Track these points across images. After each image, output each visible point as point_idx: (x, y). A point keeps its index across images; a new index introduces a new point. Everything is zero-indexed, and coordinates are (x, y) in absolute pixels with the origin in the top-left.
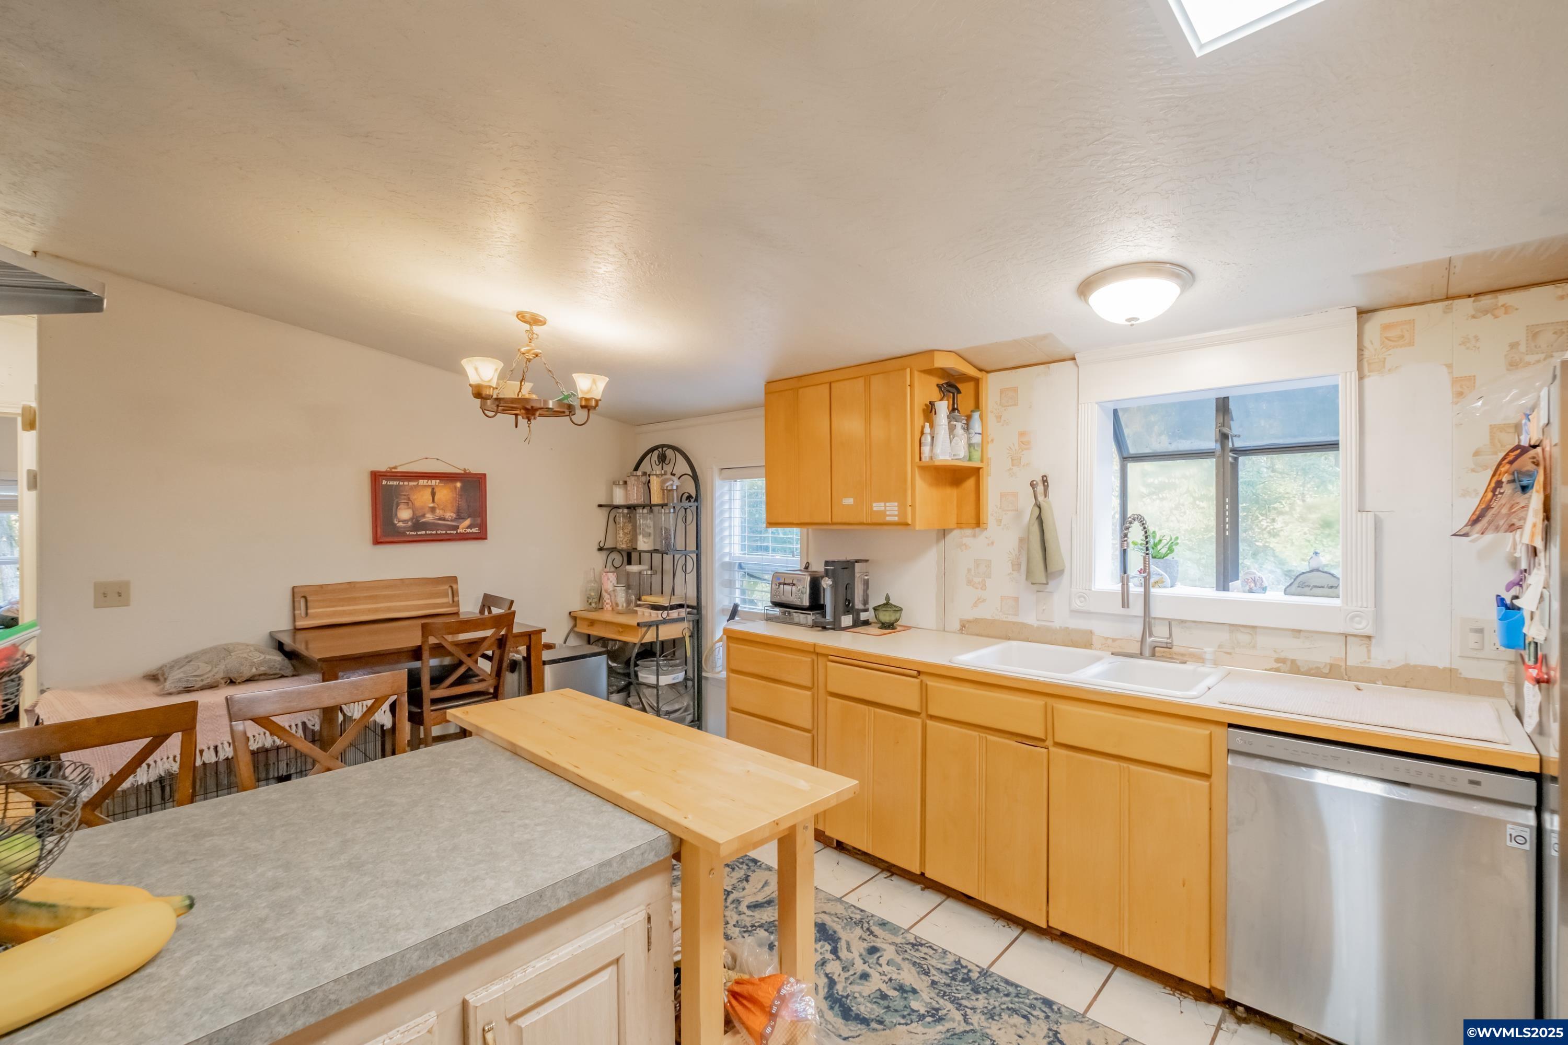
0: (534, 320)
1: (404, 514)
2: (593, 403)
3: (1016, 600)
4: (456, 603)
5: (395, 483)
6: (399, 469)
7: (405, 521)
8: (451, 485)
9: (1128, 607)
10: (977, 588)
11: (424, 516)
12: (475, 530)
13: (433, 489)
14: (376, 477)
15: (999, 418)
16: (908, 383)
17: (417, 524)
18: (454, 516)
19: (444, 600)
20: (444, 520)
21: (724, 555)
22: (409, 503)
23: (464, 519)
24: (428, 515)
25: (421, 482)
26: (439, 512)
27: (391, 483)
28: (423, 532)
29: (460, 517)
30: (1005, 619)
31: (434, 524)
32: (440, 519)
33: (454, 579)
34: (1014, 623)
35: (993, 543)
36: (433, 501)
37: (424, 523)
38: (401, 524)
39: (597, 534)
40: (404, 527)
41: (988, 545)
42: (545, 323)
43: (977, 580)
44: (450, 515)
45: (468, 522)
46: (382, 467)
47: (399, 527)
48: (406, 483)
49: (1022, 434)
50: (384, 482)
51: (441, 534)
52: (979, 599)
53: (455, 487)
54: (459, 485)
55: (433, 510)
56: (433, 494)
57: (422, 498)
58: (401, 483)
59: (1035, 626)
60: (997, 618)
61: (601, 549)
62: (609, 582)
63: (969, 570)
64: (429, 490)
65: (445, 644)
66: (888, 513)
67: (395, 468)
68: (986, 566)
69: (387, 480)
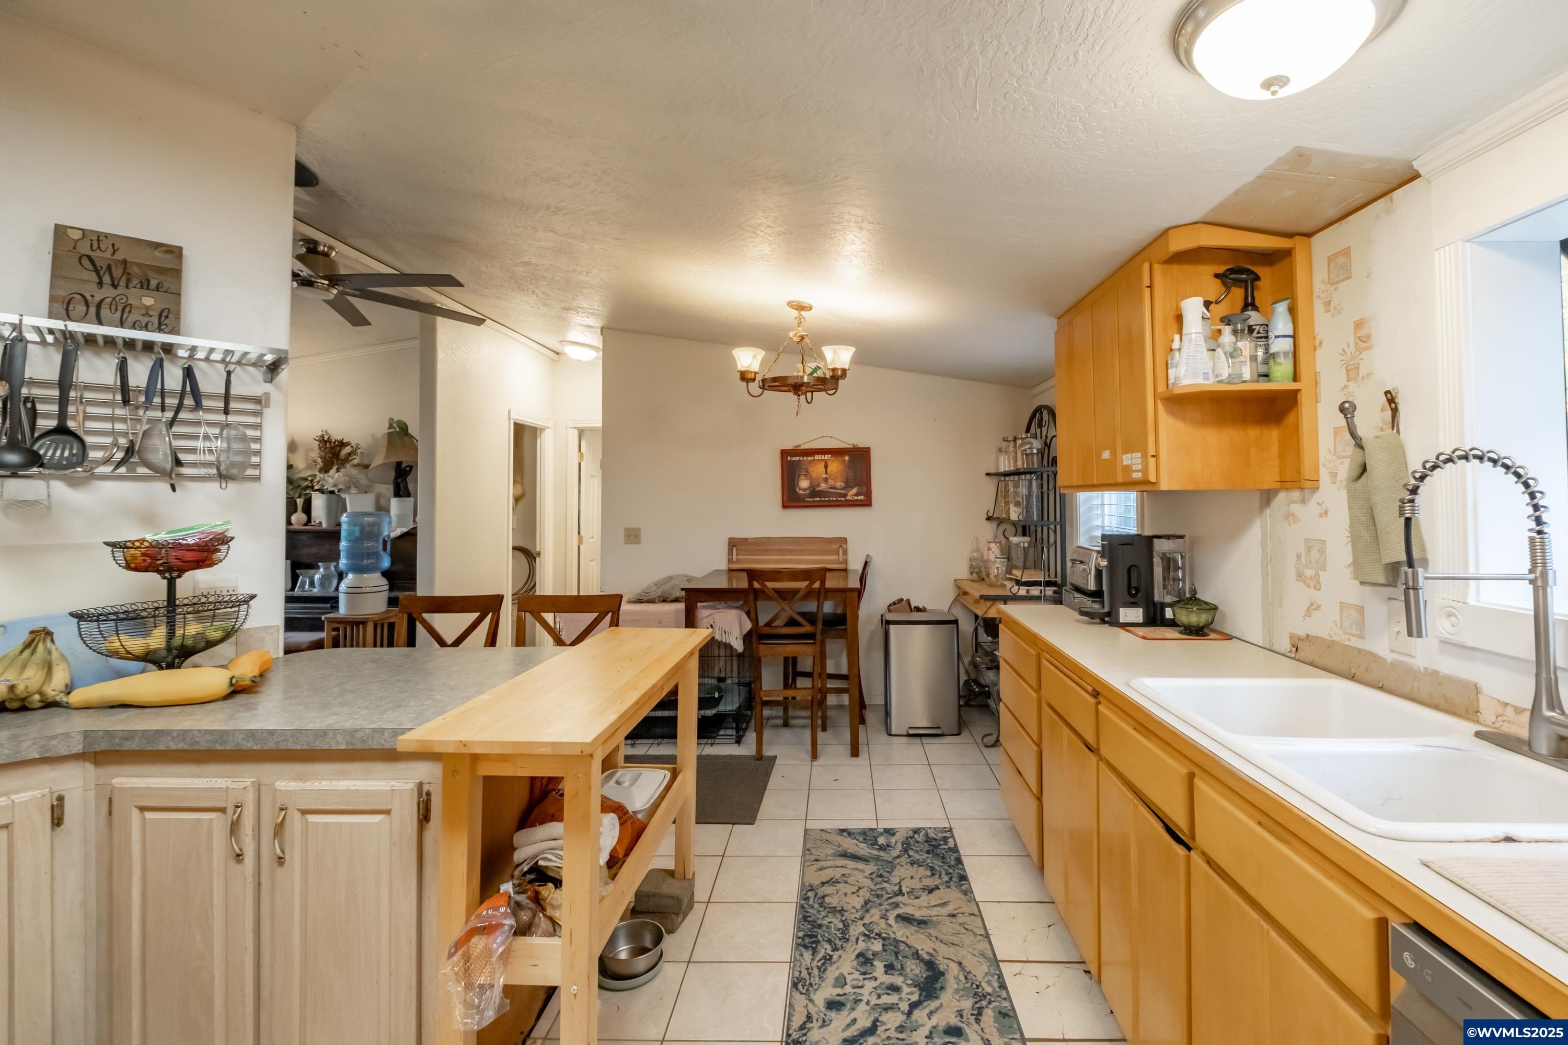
0: (801, 307)
1: (804, 484)
2: (840, 373)
3: (1361, 610)
4: (846, 562)
5: (797, 458)
6: (802, 447)
7: (804, 490)
8: (840, 458)
9: (1420, 635)
10: (1309, 587)
11: (819, 485)
12: (861, 498)
13: (826, 462)
14: (784, 453)
15: (1328, 304)
16: (1147, 282)
17: (814, 492)
18: (843, 485)
19: (835, 557)
20: (835, 488)
21: (1092, 528)
22: (807, 475)
23: (852, 488)
24: (822, 485)
25: (817, 457)
26: (831, 482)
27: (794, 459)
28: (819, 499)
29: (848, 486)
30: (1347, 643)
31: (826, 492)
32: (832, 488)
33: (845, 540)
34: (1360, 651)
35: (1326, 512)
36: (826, 473)
37: (820, 491)
38: (801, 492)
39: (987, 503)
40: (804, 495)
41: (1321, 515)
42: (811, 309)
43: (1309, 572)
44: (839, 484)
45: (855, 491)
46: (790, 446)
47: (800, 494)
48: (805, 458)
49: (1359, 325)
50: (789, 458)
51: (833, 501)
52: (1312, 604)
53: (844, 460)
54: (847, 458)
55: (826, 480)
56: (826, 467)
57: (818, 470)
58: (801, 459)
59: (1389, 660)
60: (1336, 638)
61: (989, 519)
62: (991, 552)
63: (1299, 556)
64: (823, 464)
65: (766, 590)
66: (1134, 468)
67: (799, 446)
68: (1319, 551)
69: (791, 456)
